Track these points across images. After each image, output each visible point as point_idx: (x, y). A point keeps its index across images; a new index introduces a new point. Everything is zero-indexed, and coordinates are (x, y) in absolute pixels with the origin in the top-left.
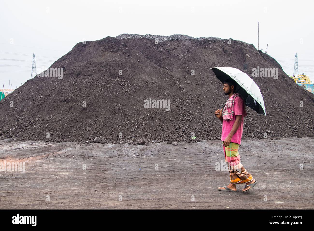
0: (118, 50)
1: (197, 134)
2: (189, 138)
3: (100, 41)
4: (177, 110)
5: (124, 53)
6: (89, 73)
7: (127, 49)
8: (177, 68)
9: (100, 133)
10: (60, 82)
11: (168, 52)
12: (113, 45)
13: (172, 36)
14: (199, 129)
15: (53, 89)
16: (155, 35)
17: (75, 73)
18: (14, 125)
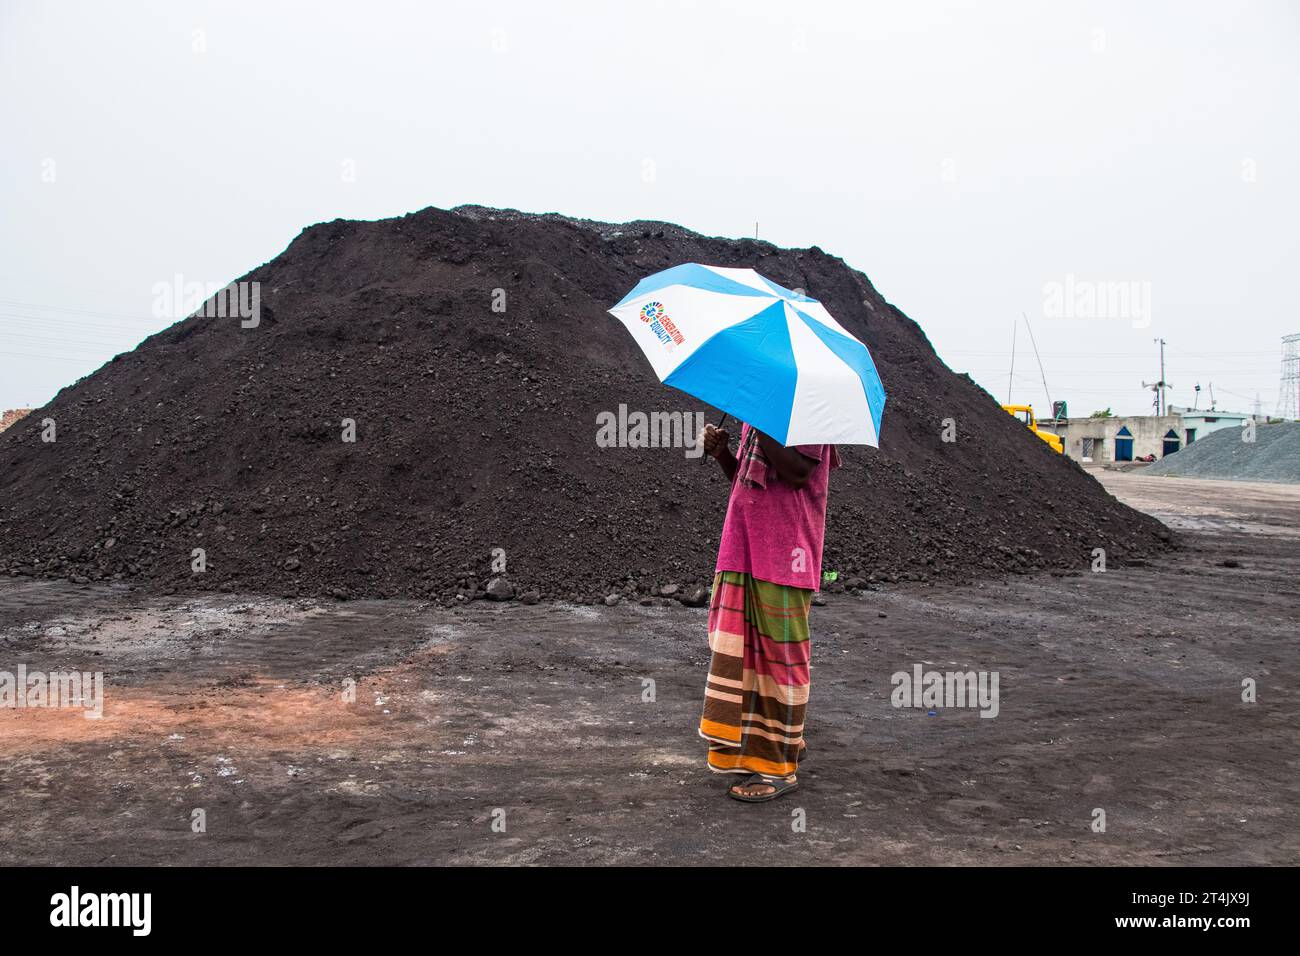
0: (471, 256)
3: (398, 222)
5: (496, 267)
7: (506, 257)
10: (267, 364)
12: (451, 237)
13: (632, 224)
15: (244, 390)
17: (323, 332)
18: (109, 529)
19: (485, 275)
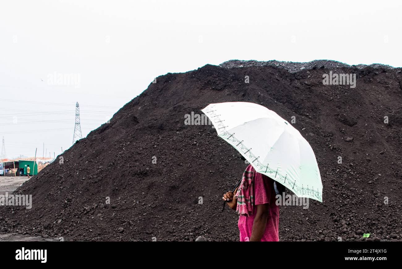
0: (225, 86)
1: (371, 228)
2: (358, 236)
3: (194, 72)
4: (333, 188)
5: (235, 91)
6: (179, 125)
7: (240, 85)
8: (327, 116)
9: (204, 229)
10: (131, 142)
11: (310, 88)
12: (216, 78)
13: (312, 62)
14: (372, 220)
15: (120, 155)
16: (283, 62)
17: (155, 126)
18: (60, 216)
19: (231, 95)
